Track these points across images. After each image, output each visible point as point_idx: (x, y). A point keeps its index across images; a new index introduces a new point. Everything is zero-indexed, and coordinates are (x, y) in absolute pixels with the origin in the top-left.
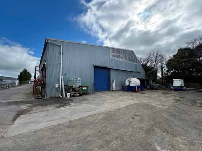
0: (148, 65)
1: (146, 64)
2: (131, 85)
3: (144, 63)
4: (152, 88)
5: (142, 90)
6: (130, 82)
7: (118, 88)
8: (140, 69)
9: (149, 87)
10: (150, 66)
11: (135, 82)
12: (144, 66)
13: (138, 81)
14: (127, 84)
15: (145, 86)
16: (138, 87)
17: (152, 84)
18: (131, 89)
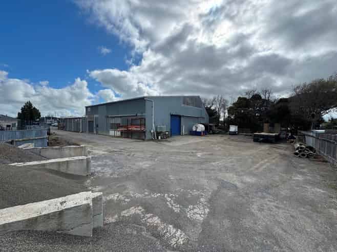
0: (213, 108)
1: (211, 107)
2: (198, 130)
3: (209, 106)
4: (214, 133)
5: (206, 134)
6: (197, 128)
7: (186, 133)
8: (205, 114)
9: (211, 132)
10: (214, 110)
11: (201, 128)
12: (208, 110)
13: (203, 126)
14: (194, 129)
15: (208, 131)
16: (203, 132)
17: (214, 130)
18: (197, 134)
